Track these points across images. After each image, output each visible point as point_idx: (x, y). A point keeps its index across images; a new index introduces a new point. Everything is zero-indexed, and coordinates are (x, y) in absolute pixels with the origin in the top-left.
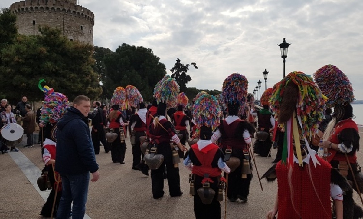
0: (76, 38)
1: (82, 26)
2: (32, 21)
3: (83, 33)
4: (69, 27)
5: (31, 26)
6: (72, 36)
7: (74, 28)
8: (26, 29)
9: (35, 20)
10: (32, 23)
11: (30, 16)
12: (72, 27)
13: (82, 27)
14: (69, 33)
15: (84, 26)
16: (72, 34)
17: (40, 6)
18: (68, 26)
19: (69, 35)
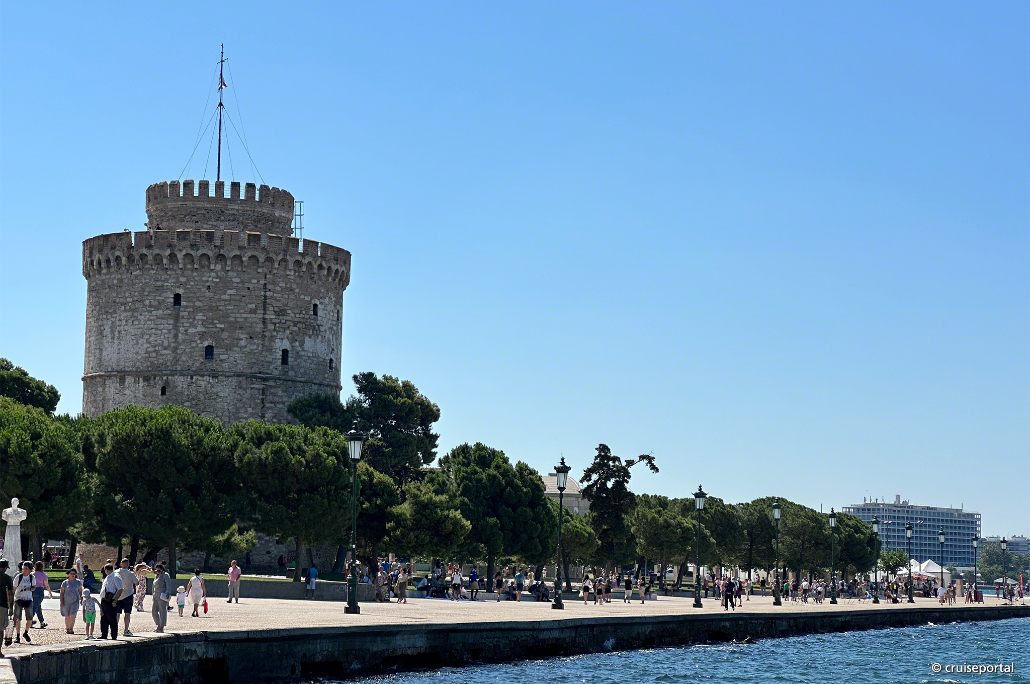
0: (297, 344)
1: (318, 303)
2: (172, 296)
3: (319, 326)
4: (280, 313)
5: (169, 312)
6: (288, 338)
7: (295, 314)
8: (152, 318)
9: (180, 291)
10: (172, 300)
11: (166, 280)
12: (289, 312)
13: (315, 306)
14: (278, 332)
15: (321, 303)
16: (288, 332)
17: (200, 252)
18: (276, 309)
19: (280, 335)
